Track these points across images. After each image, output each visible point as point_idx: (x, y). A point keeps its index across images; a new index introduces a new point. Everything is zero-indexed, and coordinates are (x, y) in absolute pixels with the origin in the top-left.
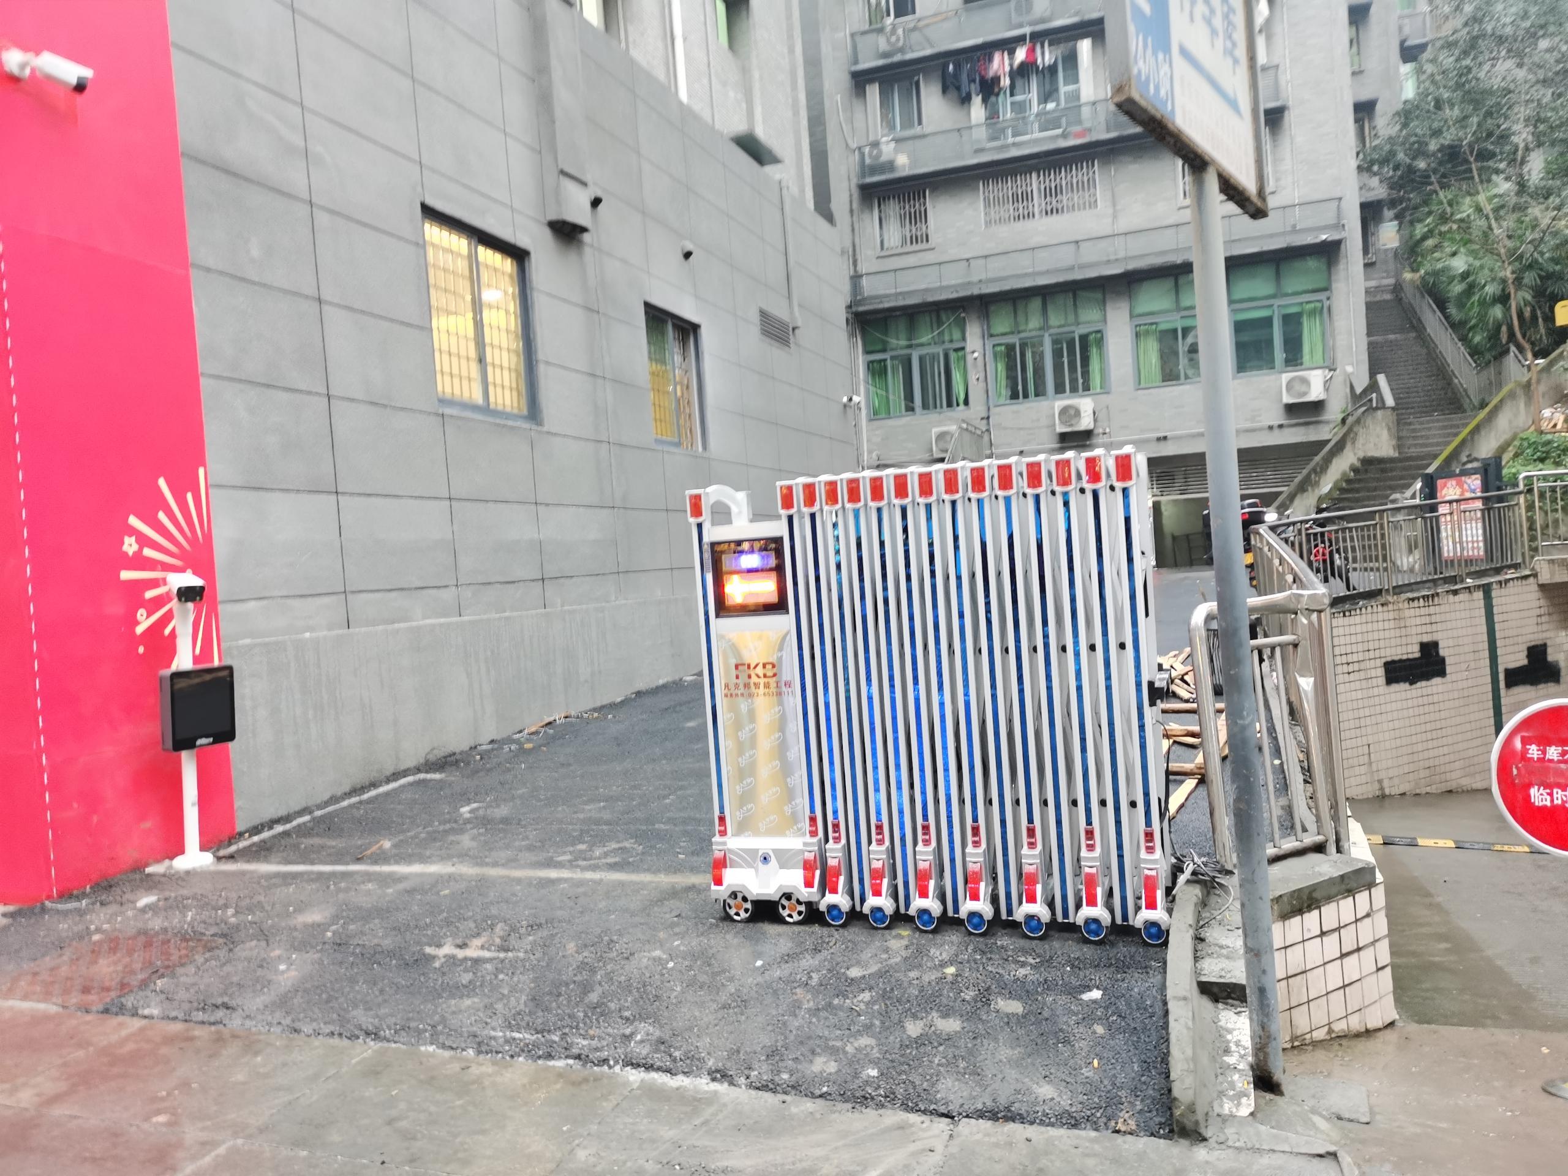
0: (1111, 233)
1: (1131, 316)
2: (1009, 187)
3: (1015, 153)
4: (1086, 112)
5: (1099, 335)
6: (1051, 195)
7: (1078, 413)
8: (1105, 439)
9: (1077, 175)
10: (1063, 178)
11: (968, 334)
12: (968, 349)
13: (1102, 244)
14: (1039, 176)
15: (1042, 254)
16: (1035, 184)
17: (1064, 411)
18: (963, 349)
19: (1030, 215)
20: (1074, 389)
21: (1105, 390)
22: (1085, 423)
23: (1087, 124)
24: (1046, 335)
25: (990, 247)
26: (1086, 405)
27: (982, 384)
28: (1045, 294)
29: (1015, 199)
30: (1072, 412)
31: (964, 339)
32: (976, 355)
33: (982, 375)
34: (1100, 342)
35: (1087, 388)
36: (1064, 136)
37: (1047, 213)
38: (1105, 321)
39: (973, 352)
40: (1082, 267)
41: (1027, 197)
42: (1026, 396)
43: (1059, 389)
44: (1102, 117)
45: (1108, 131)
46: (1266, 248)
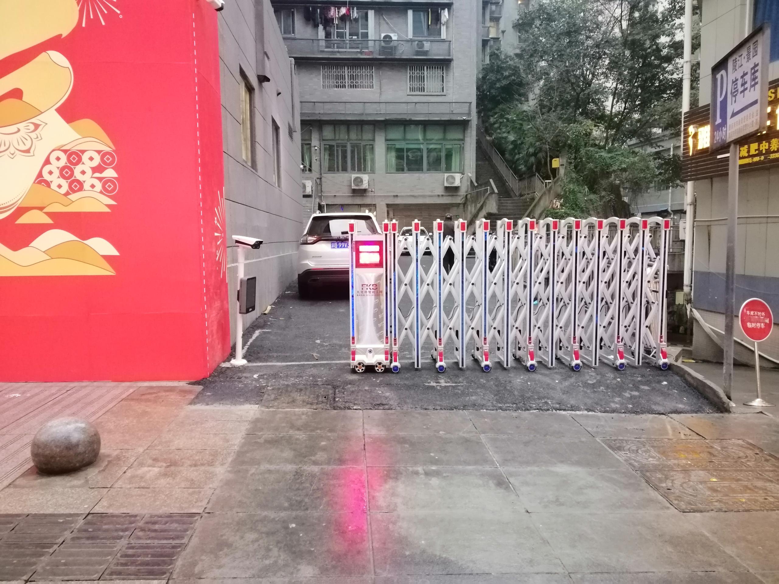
0: (379, 101)
1: (387, 140)
2: (334, 72)
3: (338, 56)
4: (371, 44)
5: (371, 146)
6: (353, 79)
7: (362, 181)
8: (373, 194)
9: (364, 72)
10: (358, 72)
11: (312, 138)
12: (313, 145)
13: (375, 106)
14: (348, 69)
15: (348, 106)
16: (346, 72)
17: (356, 179)
18: (310, 144)
19: (344, 86)
20: (359, 170)
21: (373, 171)
22: (365, 185)
23: (371, 49)
24: (348, 143)
25: (325, 98)
26: (365, 178)
27: (318, 162)
28: (348, 124)
29: (337, 77)
30: (359, 180)
31: (311, 140)
32: (316, 148)
33: (318, 158)
34: (372, 149)
35: (365, 170)
36: (361, 53)
37: (351, 87)
38: (374, 140)
39: (315, 146)
40: (367, 114)
41: (343, 77)
42: (338, 170)
43: (353, 169)
44: (377, 48)
45: (380, 55)
46: (443, 119)
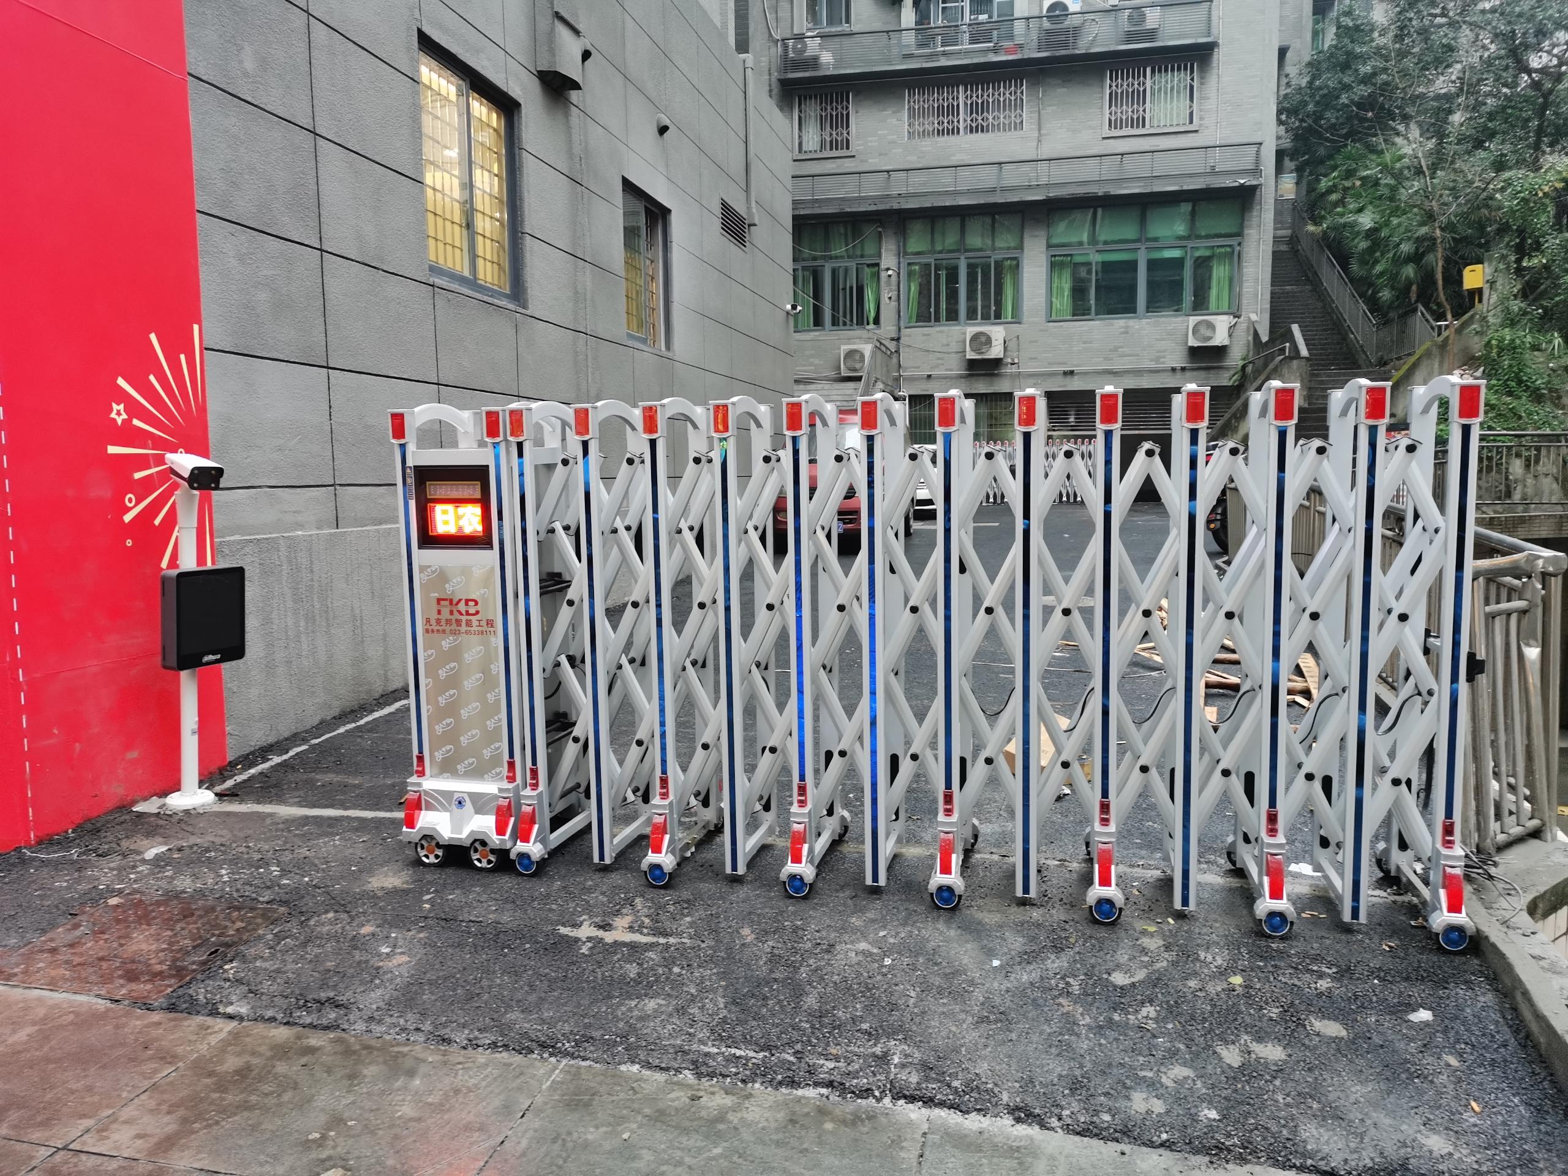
0: (1035, 158)
1: (1049, 246)
2: (935, 99)
3: (944, 62)
4: (1019, 27)
5: (1014, 262)
6: (977, 113)
7: (989, 341)
8: (1013, 369)
9: (1005, 93)
10: (990, 95)
11: (883, 251)
12: (883, 266)
13: (1025, 168)
14: (966, 91)
15: (964, 173)
16: (962, 96)
17: (975, 337)
18: (878, 265)
19: (954, 131)
20: (986, 317)
21: (1017, 319)
22: (996, 351)
23: (1019, 40)
24: (962, 257)
25: (913, 161)
26: (997, 333)
27: (894, 304)
28: (962, 214)
29: (940, 111)
30: (983, 339)
31: (880, 256)
32: (890, 272)
33: (894, 294)
34: (1016, 268)
35: (998, 316)
36: (995, 50)
37: (971, 131)
38: (1020, 247)
39: (888, 269)
40: (1004, 190)
41: (953, 110)
42: (937, 319)
43: (971, 315)
44: (1034, 35)
45: (1039, 50)
46: (1185, 188)
